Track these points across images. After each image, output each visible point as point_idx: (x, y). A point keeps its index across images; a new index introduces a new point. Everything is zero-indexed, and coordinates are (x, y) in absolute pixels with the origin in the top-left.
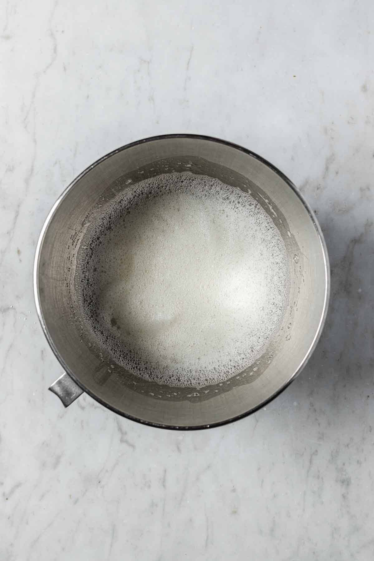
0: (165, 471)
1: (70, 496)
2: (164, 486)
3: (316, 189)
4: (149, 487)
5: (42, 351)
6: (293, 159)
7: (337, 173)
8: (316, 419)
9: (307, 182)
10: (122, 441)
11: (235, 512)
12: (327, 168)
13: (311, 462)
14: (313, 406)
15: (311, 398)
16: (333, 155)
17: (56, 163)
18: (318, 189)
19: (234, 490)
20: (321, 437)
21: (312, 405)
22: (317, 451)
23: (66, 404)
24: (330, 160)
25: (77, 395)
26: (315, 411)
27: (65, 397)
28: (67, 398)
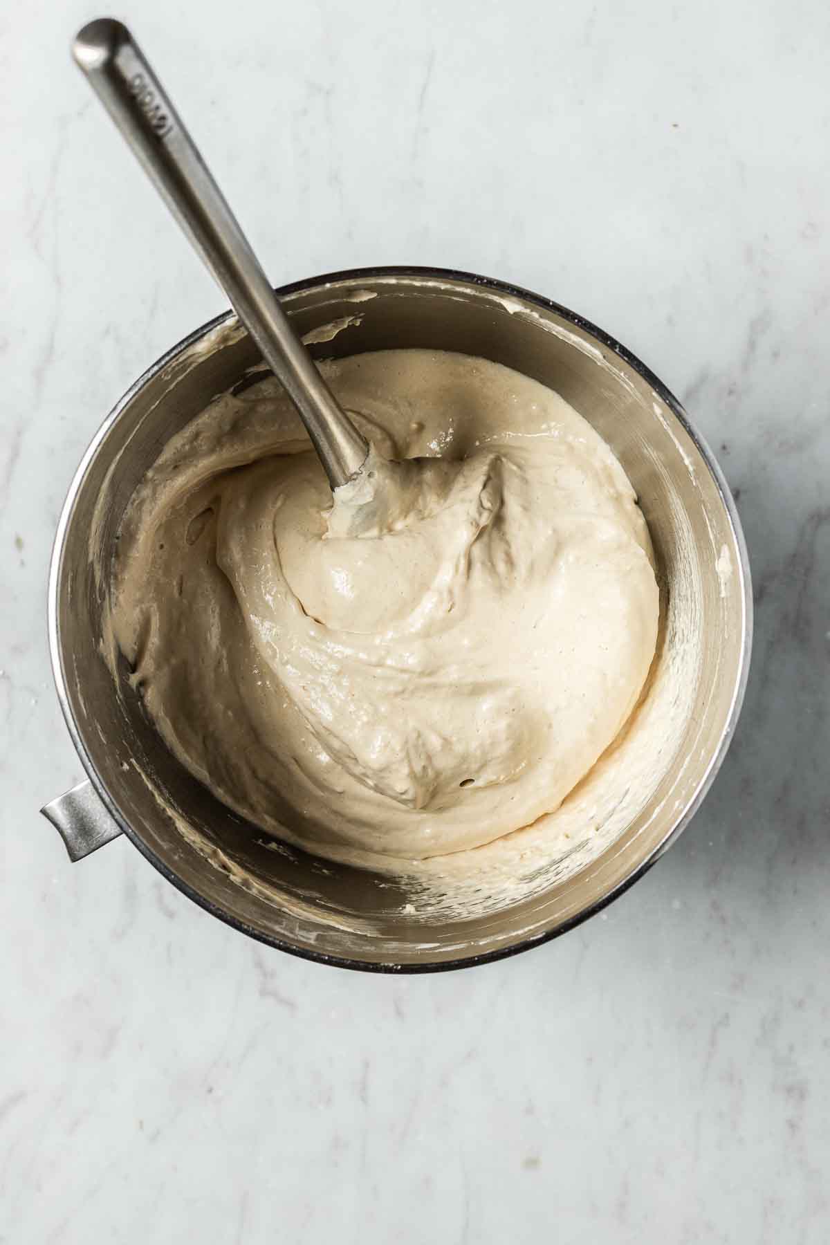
0: (367, 1065)
1: (141, 1123)
2: (364, 1100)
3: (727, 393)
4: (329, 1102)
6: (670, 321)
7: (776, 355)
8: (727, 941)
9: (703, 379)
10: (264, 993)
11: (532, 1163)
12: (752, 345)
13: (713, 1042)
14: (717, 909)
15: (712, 890)
16: (767, 312)
17: (107, 332)
18: (731, 392)
19: (530, 1111)
20: (739, 982)
21: (715, 906)
22: (727, 1016)
23: (77, 854)
24: (759, 326)
25: (106, 836)
26: (723, 920)
27: (76, 838)
28: (80, 843)
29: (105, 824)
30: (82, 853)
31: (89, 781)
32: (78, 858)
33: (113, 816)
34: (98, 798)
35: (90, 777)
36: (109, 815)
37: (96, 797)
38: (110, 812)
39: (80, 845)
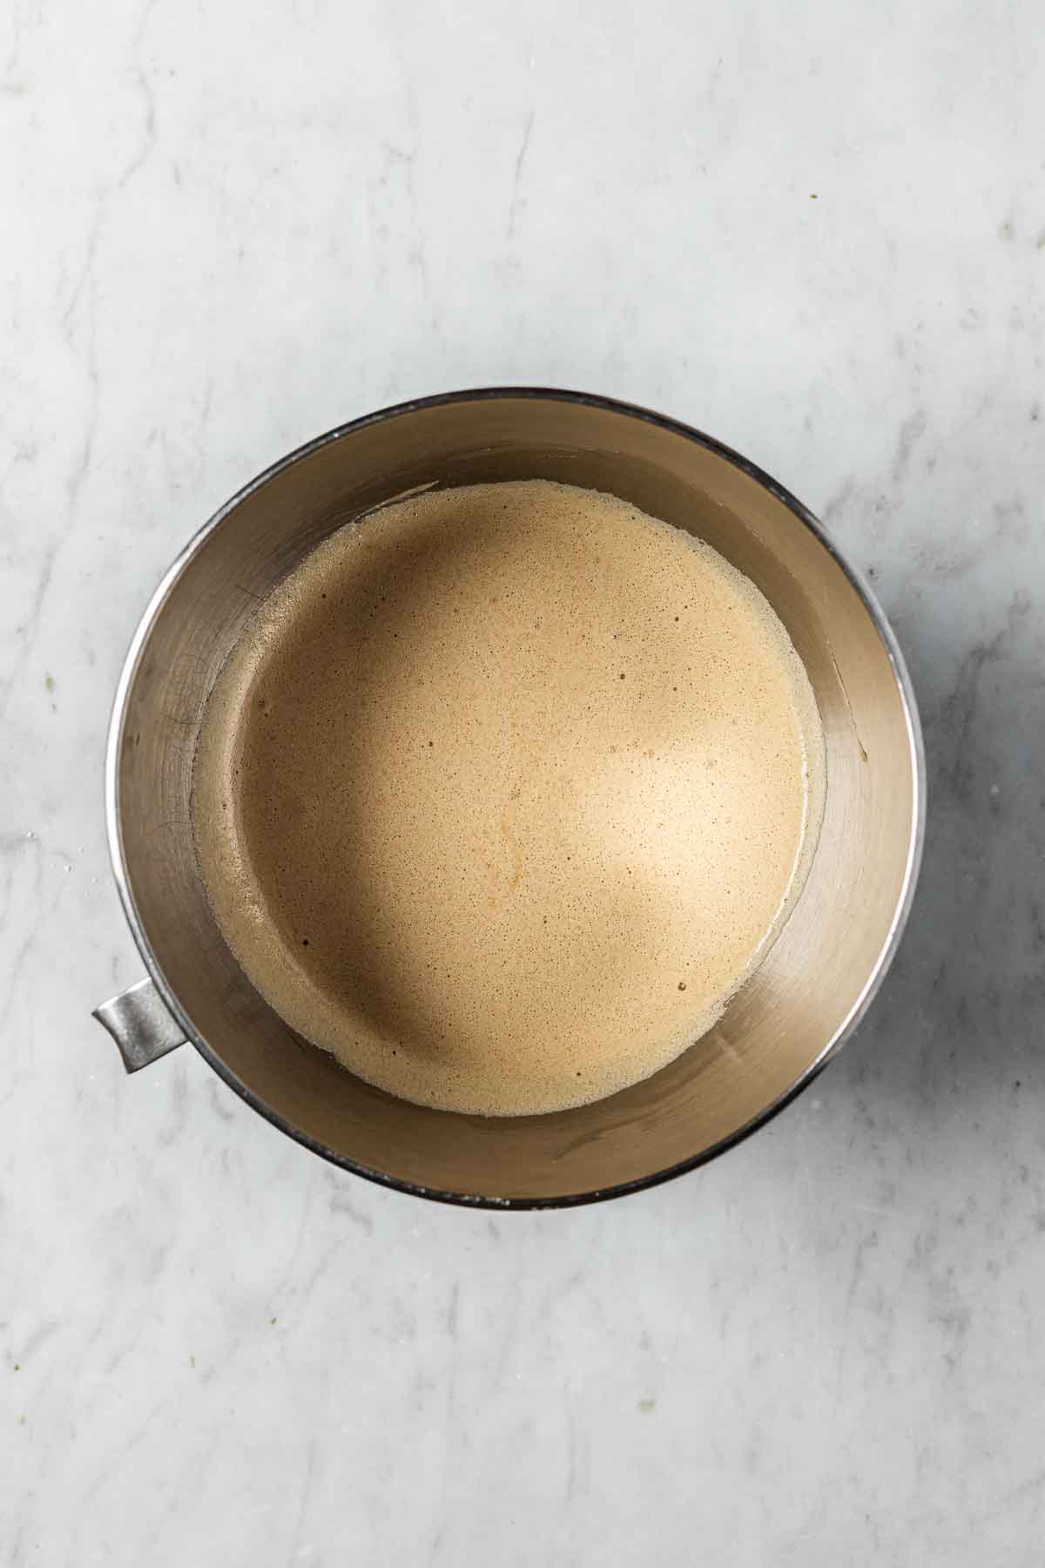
0: (455, 1291)
1: (192, 1359)
2: (452, 1331)
3: (874, 508)
4: (412, 1333)
5: (115, 960)
6: (808, 425)
7: (931, 464)
8: (875, 1147)
9: (847, 490)
10: (335, 1206)
11: (647, 1405)
12: (904, 453)
13: (858, 1265)
14: (863, 1110)
15: (858, 1088)
16: (920, 414)
17: (152, 438)
18: (878, 509)
19: (646, 1344)
20: (888, 1195)
21: (861, 1106)
22: (874, 1235)
23: (133, 1063)
24: (912, 430)
25: (168, 1044)
26: (871, 1123)
27: (134, 1046)
28: (138, 1052)
29: (168, 1031)
30: (140, 1064)
31: (149, 979)
32: (135, 1068)
33: (177, 1021)
34: (160, 1000)
35: (151, 975)
36: (172, 1020)
37: (157, 998)
38: (174, 1016)
39: (138, 1053)
